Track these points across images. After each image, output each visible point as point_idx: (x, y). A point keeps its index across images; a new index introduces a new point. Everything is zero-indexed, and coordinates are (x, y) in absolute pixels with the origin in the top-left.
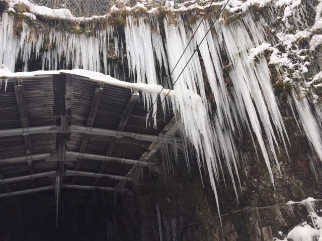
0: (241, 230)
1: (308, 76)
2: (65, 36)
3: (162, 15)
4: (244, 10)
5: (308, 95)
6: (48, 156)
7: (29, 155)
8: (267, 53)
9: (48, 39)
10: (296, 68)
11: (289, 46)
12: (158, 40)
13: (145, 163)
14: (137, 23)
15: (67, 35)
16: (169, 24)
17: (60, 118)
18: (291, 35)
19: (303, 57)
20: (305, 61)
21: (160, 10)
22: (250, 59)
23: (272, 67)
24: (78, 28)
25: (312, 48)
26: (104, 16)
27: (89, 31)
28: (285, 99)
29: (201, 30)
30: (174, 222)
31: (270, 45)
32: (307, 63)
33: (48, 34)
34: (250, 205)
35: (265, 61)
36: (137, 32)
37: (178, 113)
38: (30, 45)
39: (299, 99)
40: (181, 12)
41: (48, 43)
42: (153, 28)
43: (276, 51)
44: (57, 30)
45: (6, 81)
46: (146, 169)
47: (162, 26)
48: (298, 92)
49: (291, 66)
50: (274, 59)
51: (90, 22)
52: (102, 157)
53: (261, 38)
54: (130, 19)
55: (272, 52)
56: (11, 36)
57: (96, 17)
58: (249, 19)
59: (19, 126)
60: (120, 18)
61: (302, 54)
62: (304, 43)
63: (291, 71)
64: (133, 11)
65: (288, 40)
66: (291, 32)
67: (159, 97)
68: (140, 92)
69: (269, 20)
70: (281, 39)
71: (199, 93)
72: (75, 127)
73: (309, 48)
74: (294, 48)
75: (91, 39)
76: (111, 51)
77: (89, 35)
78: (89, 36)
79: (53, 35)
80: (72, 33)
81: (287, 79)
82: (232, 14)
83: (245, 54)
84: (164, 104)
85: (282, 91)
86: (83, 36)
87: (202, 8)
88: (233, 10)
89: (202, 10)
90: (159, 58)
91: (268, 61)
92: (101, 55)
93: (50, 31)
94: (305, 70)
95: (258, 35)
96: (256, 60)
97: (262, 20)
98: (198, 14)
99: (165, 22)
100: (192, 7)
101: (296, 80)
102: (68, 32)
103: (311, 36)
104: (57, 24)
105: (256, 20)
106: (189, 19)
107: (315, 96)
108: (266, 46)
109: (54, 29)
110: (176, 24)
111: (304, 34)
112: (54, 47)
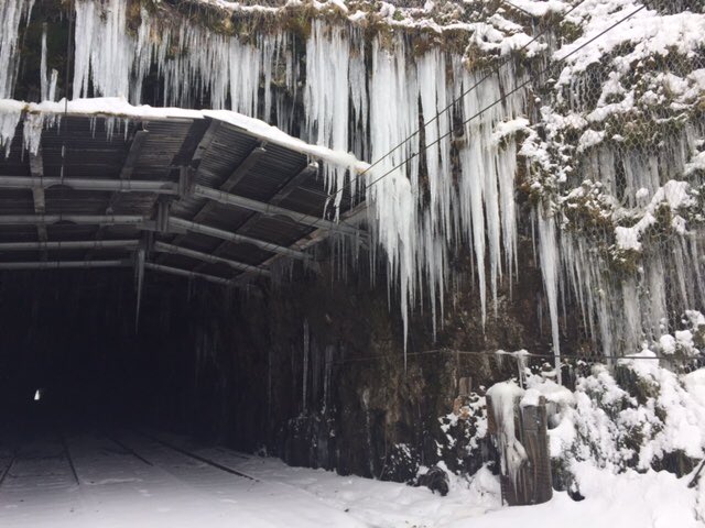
0: (431, 377)
1: (565, 188)
2: (205, 36)
3: (372, 30)
4: (503, 52)
5: (558, 215)
6: (139, 221)
7: (110, 214)
8: (520, 136)
9: (178, 39)
10: (554, 170)
11: (552, 135)
12: (360, 70)
13: (299, 254)
14: (329, 35)
15: (208, 36)
16: (382, 48)
17: (178, 171)
18: (559, 118)
19: (566, 158)
20: (567, 164)
21: (370, 18)
22: (494, 139)
23: (521, 160)
24: (228, 24)
25: (580, 149)
26: (274, 10)
27: (245, 33)
28: (528, 211)
29: (431, 68)
30: (330, 351)
31: (527, 122)
32: (568, 168)
33: (178, 28)
34: (450, 346)
35: (514, 148)
36: (327, 53)
37: (373, 203)
38: (150, 49)
39: (545, 218)
40: (403, 28)
41: (177, 45)
42: (353, 47)
43: (534, 135)
44: (193, 23)
45: (127, 121)
46: (299, 263)
47: (369, 50)
48: (546, 208)
49: (547, 166)
50: (528, 148)
51: (250, 16)
52: (230, 235)
53: (518, 110)
54: (318, 26)
55: (527, 135)
56: (123, 33)
57: (260, 8)
58: (507, 70)
59: (115, 176)
60: (301, 22)
61: (566, 152)
62: (572, 136)
63: (545, 175)
64: (324, 11)
65: (554, 122)
66: (562, 111)
67: (348, 173)
68: (321, 162)
69: (537, 79)
70: (545, 118)
71: (408, 175)
72: (202, 189)
73: (576, 145)
74: (558, 139)
75: (248, 49)
76: (278, 72)
77: (245, 42)
78: (245, 44)
79: (186, 30)
80: (217, 33)
81: (537, 184)
82: (484, 54)
83: (488, 128)
84: (353, 185)
85: (526, 200)
86: (234, 40)
87: (438, 28)
88: (487, 46)
89: (438, 35)
90: (357, 105)
91: (519, 148)
92: (262, 78)
93: (181, 22)
94: (563, 178)
95: (515, 103)
96: (503, 144)
97: (527, 77)
98: (431, 40)
99: (376, 44)
100: (423, 23)
101: (548, 189)
102: (211, 29)
103: (585, 128)
104: (193, 12)
105: (518, 75)
106: (416, 45)
107: (566, 219)
108: (521, 123)
109: (188, 22)
110: (392, 49)
111: (575, 120)
112: (185, 53)
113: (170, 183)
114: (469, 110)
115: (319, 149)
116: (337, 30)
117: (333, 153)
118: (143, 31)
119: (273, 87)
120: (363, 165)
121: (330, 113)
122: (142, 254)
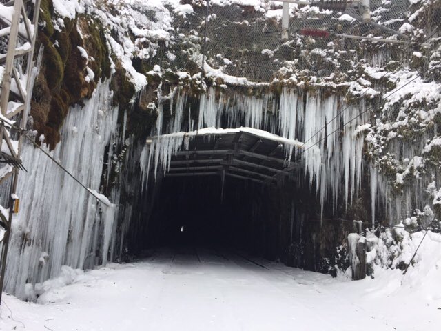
1: (382, 154)
2: (242, 97)
3: (307, 89)
4: (362, 96)
5: (378, 166)
8: (366, 132)
9: (233, 99)
10: (378, 147)
11: (379, 132)
12: (301, 105)
13: (287, 173)
14: (289, 92)
15: (244, 97)
16: (310, 96)
17: (234, 146)
18: (382, 124)
19: (382, 142)
20: (383, 145)
21: (305, 84)
22: (355, 133)
23: (366, 142)
24: (251, 91)
25: (388, 139)
26: (268, 84)
27: (257, 94)
28: (368, 163)
29: (331, 104)
31: (370, 125)
32: (383, 147)
33: (233, 96)
35: (363, 137)
36: (288, 100)
37: (304, 159)
38: (223, 105)
39: (373, 167)
40: (320, 87)
41: (233, 101)
42: (299, 96)
43: (372, 131)
44: (238, 93)
45: (214, 136)
46: (287, 177)
47: (305, 97)
48: (374, 163)
49: (376, 145)
50: (369, 137)
51: (259, 88)
52: (257, 165)
53: (366, 120)
54: (285, 89)
55: (369, 131)
56: (214, 102)
57: (263, 84)
58: (363, 102)
60: (278, 89)
61: (383, 140)
62: (386, 133)
63: (375, 149)
64: (288, 83)
65: (381, 126)
66: (384, 122)
67: (294, 148)
68: (283, 144)
69: (376, 107)
70: (377, 124)
71: (320, 148)
72: (243, 151)
73: (387, 137)
74: (380, 134)
75: (258, 100)
76: (270, 107)
77: (257, 97)
79: (236, 96)
80: (247, 95)
81: (371, 153)
82: (354, 96)
83: (354, 128)
84: (296, 152)
85: (367, 158)
86: (253, 97)
87: (334, 86)
88: (355, 93)
89: (334, 89)
90: (300, 120)
91: (365, 137)
92: (263, 109)
93: (234, 93)
94: (381, 151)
95: (365, 117)
96: (358, 136)
97: (370, 106)
98: (331, 91)
99: (308, 95)
100: (329, 84)
101: (375, 155)
102: (245, 94)
103: (391, 130)
104: (239, 89)
105: (367, 105)
106: (326, 93)
107: (380, 168)
108: (367, 126)
109: (236, 93)
110: (315, 96)
111: (387, 126)
112: (236, 104)
113: (230, 150)
114: (346, 121)
115: (283, 139)
116: (292, 90)
117: (289, 140)
118: (221, 100)
119: (268, 112)
120: (301, 144)
121: (288, 124)
122: (224, 172)
